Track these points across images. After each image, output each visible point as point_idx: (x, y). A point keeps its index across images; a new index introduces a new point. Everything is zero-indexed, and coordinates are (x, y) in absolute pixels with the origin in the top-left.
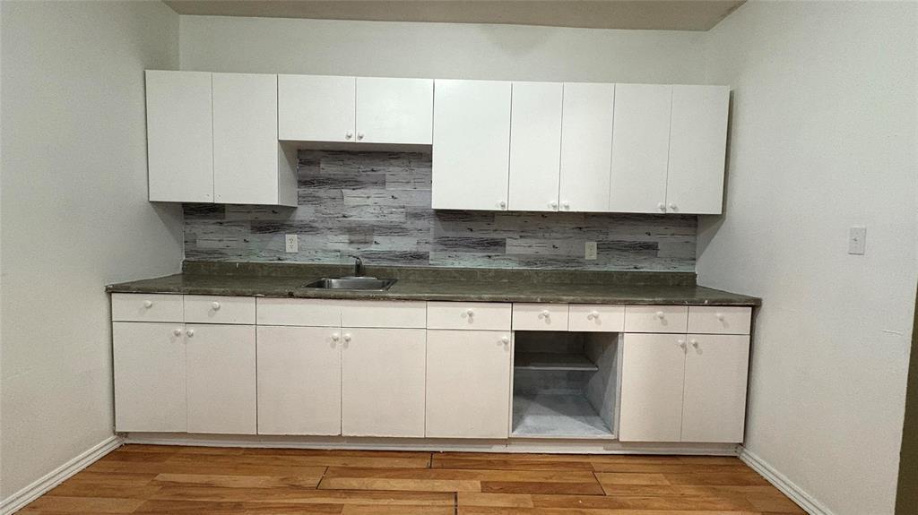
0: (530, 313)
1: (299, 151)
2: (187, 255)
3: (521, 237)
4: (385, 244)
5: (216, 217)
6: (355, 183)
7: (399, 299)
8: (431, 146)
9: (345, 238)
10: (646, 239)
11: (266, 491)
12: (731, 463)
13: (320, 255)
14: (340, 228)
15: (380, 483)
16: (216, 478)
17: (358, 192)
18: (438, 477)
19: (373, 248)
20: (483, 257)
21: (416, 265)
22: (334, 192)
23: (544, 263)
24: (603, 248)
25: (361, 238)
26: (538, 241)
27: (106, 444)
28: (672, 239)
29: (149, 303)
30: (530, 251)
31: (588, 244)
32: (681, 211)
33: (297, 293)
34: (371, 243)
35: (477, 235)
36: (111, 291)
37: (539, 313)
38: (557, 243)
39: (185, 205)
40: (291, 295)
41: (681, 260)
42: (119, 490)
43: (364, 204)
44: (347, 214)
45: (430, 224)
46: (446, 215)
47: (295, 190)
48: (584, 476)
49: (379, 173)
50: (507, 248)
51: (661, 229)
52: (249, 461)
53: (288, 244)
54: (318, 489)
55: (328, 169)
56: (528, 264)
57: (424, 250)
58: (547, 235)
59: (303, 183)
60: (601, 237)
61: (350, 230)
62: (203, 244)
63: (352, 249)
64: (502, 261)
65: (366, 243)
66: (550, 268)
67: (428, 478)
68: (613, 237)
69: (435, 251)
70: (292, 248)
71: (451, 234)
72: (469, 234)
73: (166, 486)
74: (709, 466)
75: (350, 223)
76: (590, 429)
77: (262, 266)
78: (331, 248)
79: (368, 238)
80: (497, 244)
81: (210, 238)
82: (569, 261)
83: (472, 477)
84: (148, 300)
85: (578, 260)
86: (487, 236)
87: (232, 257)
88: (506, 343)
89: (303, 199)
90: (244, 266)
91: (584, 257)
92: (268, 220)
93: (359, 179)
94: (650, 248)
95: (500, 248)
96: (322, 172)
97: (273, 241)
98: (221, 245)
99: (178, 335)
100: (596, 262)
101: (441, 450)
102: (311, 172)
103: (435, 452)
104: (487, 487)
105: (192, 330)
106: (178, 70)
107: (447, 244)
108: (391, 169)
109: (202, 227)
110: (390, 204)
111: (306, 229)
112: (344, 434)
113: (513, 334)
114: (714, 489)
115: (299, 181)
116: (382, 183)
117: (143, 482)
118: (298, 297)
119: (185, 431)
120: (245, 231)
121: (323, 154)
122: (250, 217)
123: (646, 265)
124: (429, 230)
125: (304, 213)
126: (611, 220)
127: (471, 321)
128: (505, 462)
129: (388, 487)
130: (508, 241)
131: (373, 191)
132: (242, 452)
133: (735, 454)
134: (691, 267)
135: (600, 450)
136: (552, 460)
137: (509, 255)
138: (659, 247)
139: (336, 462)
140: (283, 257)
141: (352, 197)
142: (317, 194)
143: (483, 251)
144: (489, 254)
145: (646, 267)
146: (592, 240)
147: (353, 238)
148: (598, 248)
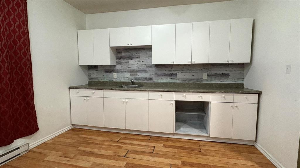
0: (180, 95)
1: (116, 49)
2: (89, 79)
3: (182, 72)
4: (140, 75)
5: (95, 69)
6: (132, 58)
7: (140, 91)
8: (151, 45)
9: (129, 74)
10: (225, 72)
11: (104, 141)
12: (250, 147)
13: (122, 79)
14: (128, 71)
15: (134, 142)
16: (93, 137)
17: (133, 60)
18: (151, 142)
19: (137, 77)
20: (170, 79)
21: (149, 81)
22: (126, 61)
23: (189, 81)
24: (209, 75)
25: (133, 74)
26: (187, 73)
27: (69, 127)
28: (235, 72)
29: (78, 91)
30: (185, 77)
31: (204, 74)
32: (235, 62)
33: (113, 89)
34: (136, 75)
35: (168, 72)
36: (70, 88)
37: (182, 95)
38: (194, 74)
39: (88, 66)
40: (112, 89)
41: (238, 79)
42: (71, 137)
43: (134, 64)
44: (130, 67)
45: (153, 69)
46: (158, 66)
47: (116, 60)
48: (196, 146)
49: (139, 54)
50: (177, 76)
51: (230, 69)
52: (102, 134)
53: (114, 75)
54: (117, 142)
55: (124, 54)
56: (184, 81)
57: (152, 77)
58: (190, 72)
59: (118, 58)
60: (209, 72)
61: (131, 71)
62: (93, 76)
63: (131, 77)
64: (175, 80)
65: (135, 75)
66: (191, 82)
67: (149, 142)
68: (213, 72)
69: (155, 77)
70: (115, 77)
71: (160, 72)
72: (165, 72)
73: (81, 138)
74: (242, 147)
75: (131, 69)
76: (201, 133)
77: (107, 82)
78: (126, 77)
79: (136, 74)
80: (174, 75)
81: (95, 75)
82: (198, 80)
83: (162, 143)
84: (78, 90)
85: (201, 79)
86: (170, 72)
87: (100, 80)
88: (172, 104)
89: (118, 63)
90: (103, 82)
91: (203, 78)
92: (109, 69)
93: (133, 56)
94: (226, 75)
95: (175, 76)
96: (123, 55)
97: (110, 75)
98: (97, 77)
99: (85, 100)
100: (207, 80)
101: (154, 135)
102: (120, 55)
103: (152, 136)
104: (164, 146)
105: (88, 98)
106: (86, 29)
107: (159, 75)
108: (142, 53)
109: (92, 72)
110: (142, 64)
111: (118, 71)
112: (126, 129)
113: (175, 102)
114: (241, 154)
115: (117, 58)
116: (139, 57)
117: (77, 136)
118: (114, 90)
119: (87, 125)
120: (103, 73)
121: (123, 50)
122: (105, 68)
123: (225, 81)
124: (153, 71)
125: (118, 67)
126: (212, 66)
127: (162, 97)
128: (172, 140)
129: (136, 143)
130: (178, 74)
131: (137, 60)
132: (100, 132)
133: (253, 145)
134: (242, 81)
135: (204, 139)
136: (188, 141)
137: (177, 78)
138: (230, 75)
139: (124, 136)
140: (113, 80)
141: (131, 62)
142: (122, 61)
143: (169, 77)
144: (172, 78)
145: (225, 82)
146: (205, 73)
147: (131, 74)
148: (208, 75)
